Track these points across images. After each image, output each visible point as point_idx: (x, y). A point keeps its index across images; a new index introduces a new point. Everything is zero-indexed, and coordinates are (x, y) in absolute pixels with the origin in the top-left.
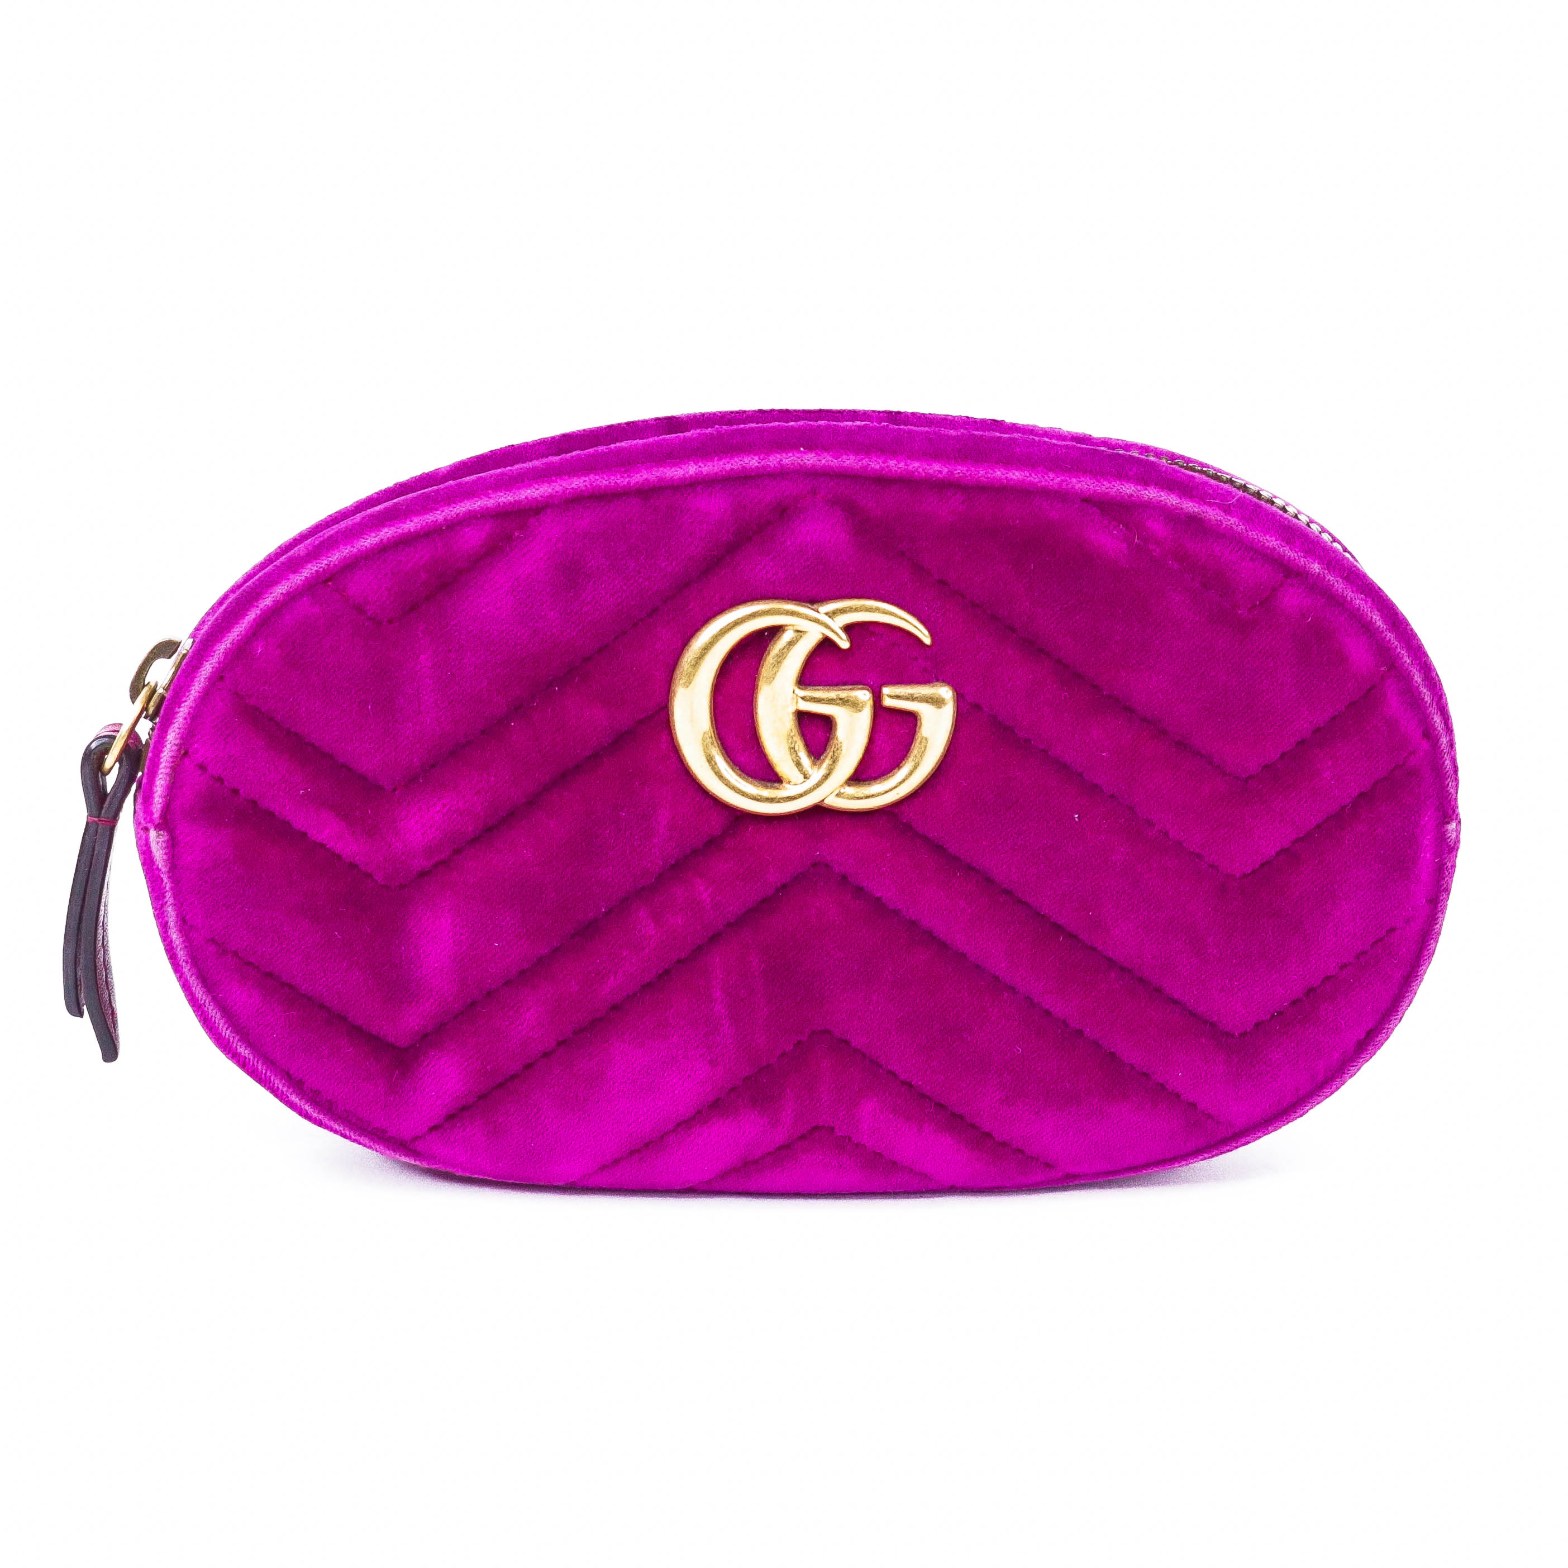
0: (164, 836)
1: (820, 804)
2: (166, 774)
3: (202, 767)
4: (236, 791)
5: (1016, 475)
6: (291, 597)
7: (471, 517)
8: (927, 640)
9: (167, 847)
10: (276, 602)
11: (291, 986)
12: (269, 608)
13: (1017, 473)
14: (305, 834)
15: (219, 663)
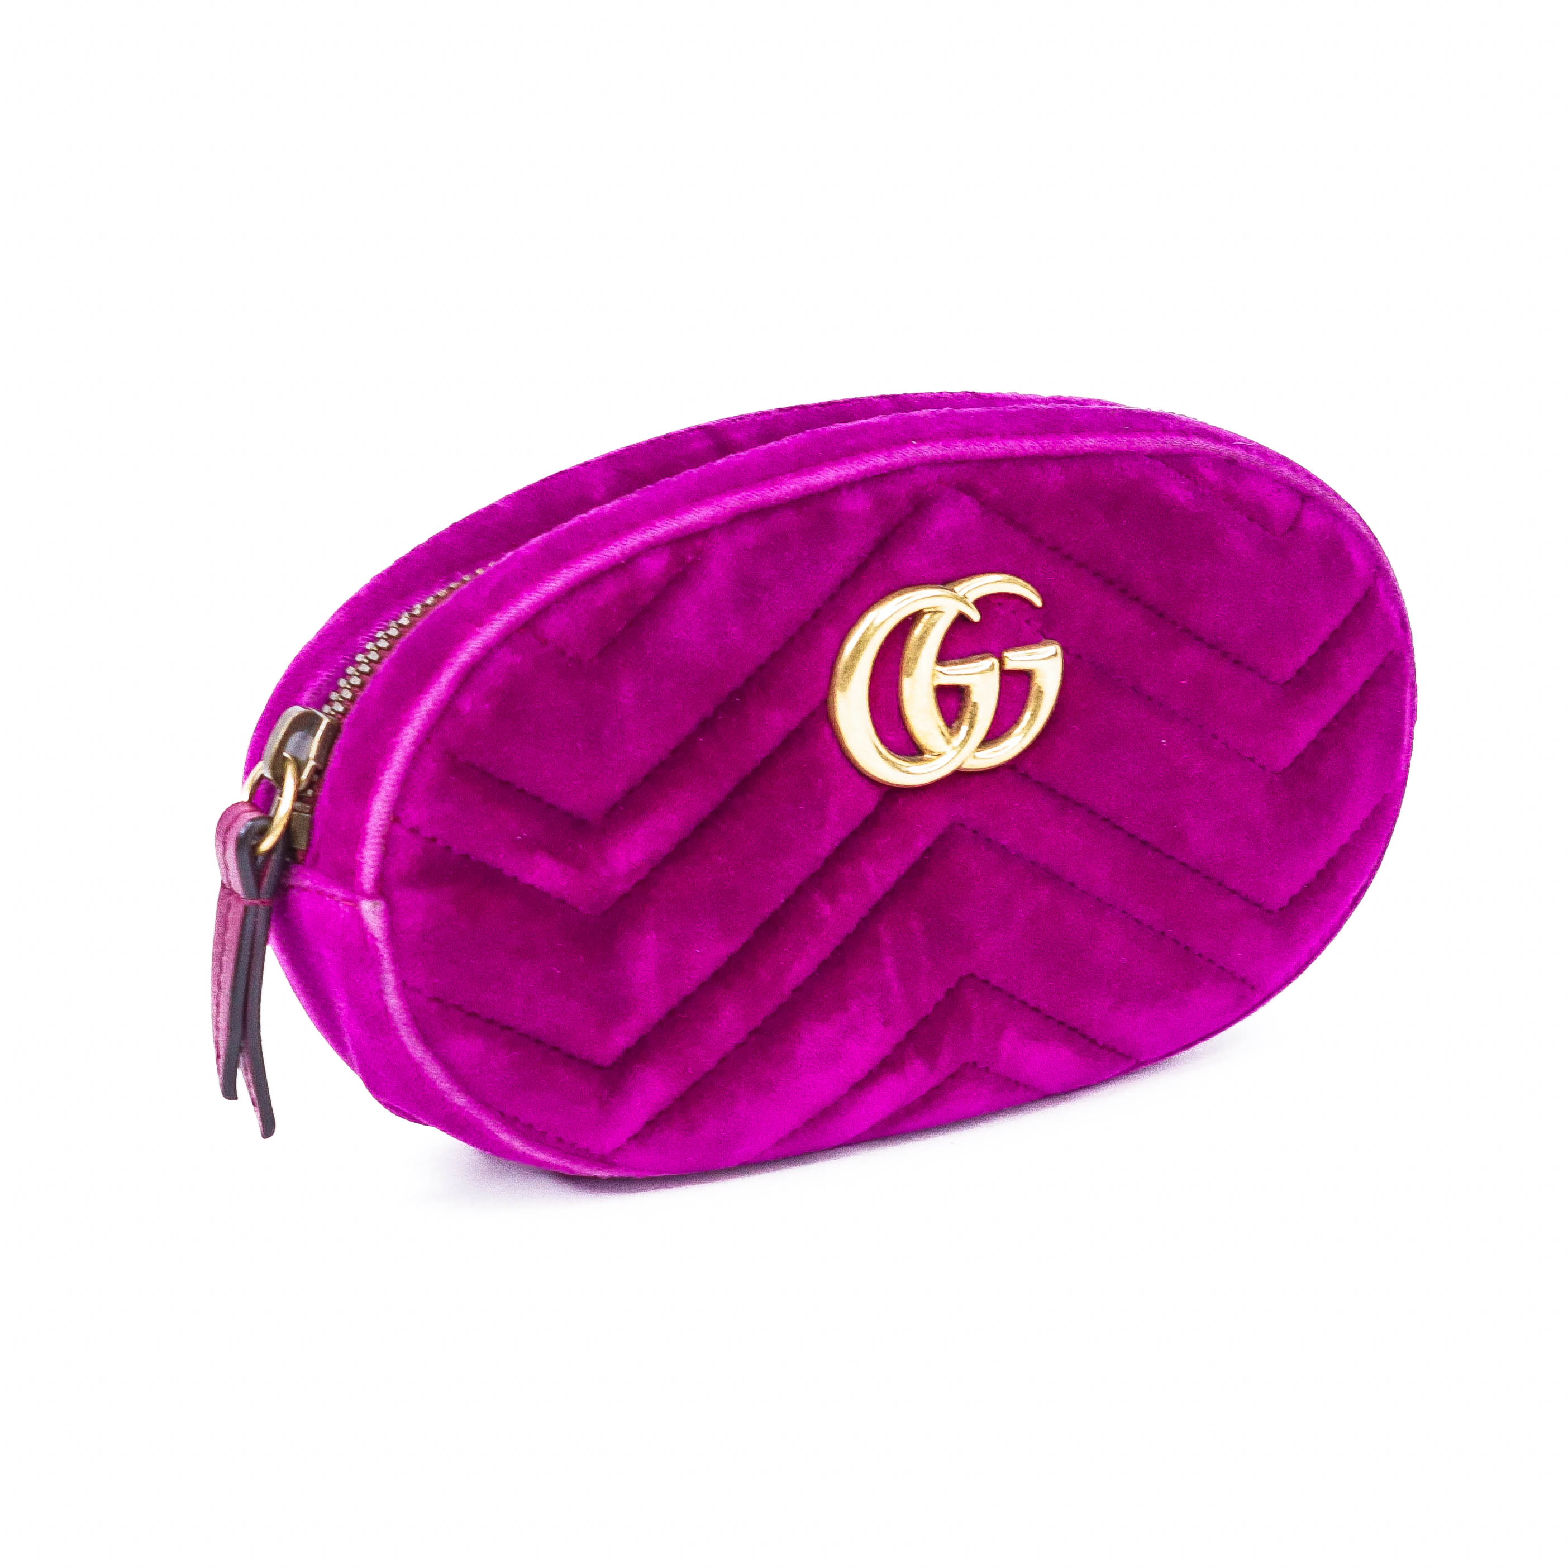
0: (380, 906)
1: (958, 770)
2: (378, 844)
3: (415, 831)
4: (448, 848)
5: (1092, 442)
6: (489, 651)
7: (648, 548)
8: (1038, 602)
9: (385, 916)
10: (474, 657)
11: (509, 1028)
12: (466, 663)
13: (1093, 440)
14: (515, 879)
15: (423, 725)
